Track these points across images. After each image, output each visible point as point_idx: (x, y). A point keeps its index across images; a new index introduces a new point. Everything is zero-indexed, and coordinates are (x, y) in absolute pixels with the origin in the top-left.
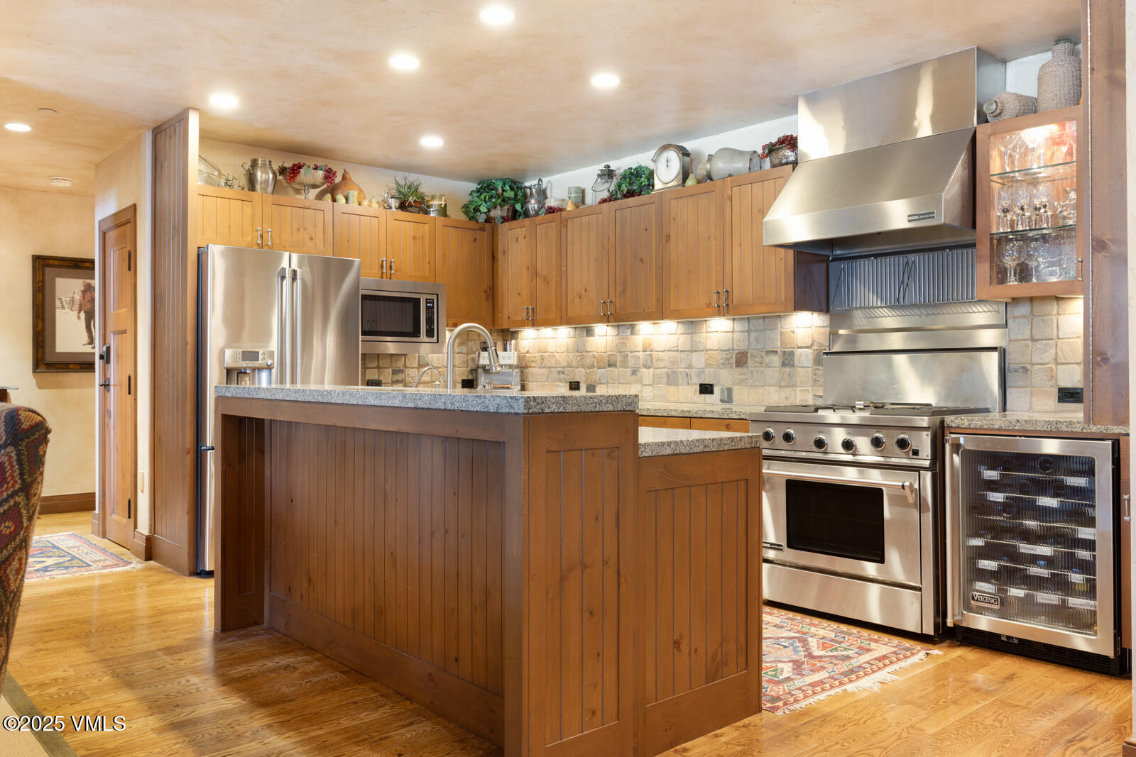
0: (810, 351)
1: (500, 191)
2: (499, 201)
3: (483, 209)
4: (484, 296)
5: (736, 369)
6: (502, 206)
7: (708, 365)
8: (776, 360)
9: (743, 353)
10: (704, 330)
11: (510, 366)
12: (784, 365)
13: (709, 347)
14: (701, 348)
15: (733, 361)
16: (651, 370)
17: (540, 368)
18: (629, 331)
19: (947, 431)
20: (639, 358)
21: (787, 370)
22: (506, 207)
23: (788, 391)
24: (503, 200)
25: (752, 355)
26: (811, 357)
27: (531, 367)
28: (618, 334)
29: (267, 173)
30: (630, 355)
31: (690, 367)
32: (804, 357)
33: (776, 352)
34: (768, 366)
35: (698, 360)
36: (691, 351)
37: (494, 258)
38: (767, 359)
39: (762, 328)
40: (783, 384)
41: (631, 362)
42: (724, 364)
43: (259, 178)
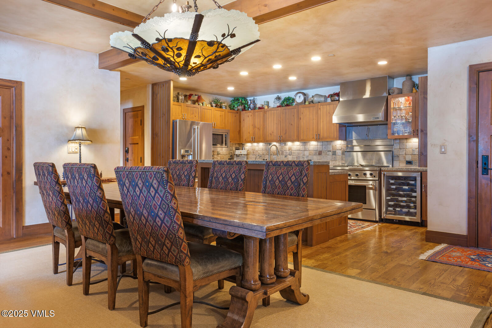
0: (340, 151)
1: (241, 101)
3: (236, 106)
4: (238, 133)
5: (318, 156)
6: (241, 106)
7: (310, 155)
8: (331, 153)
9: (321, 151)
10: (309, 144)
11: (244, 155)
12: (333, 155)
13: (310, 149)
14: (308, 150)
15: (318, 153)
16: (291, 156)
17: (252, 155)
18: (284, 144)
19: (382, 171)
21: (334, 156)
22: (243, 106)
23: (334, 162)
24: (242, 104)
25: (323, 152)
26: (341, 153)
27: (249, 155)
28: (280, 145)
29: (182, 96)
30: (284, 151)
31: (304, 155)
33: (330, 151)
34: (328, 155)
35: (307, 153)
36: (304, 151)
38: (328, 153)
39: (326, 144)
40: (333, 160)
41: (284, 154)
42: (315, 154)
43: (180, 98)
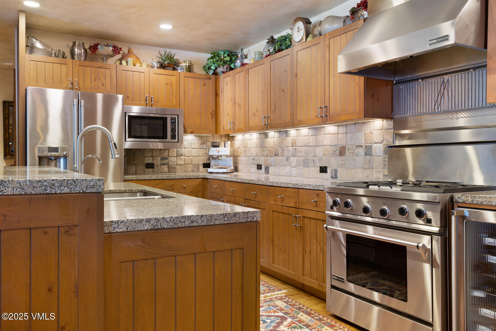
0: (381, 145)
1: (222, 57)
2: (222, 63)
3: (213, 68)
4: (210, 116)
5: (339, 157)
6: (223, 66)
7: (325, 155)
8: (362, 151)
9: (343, 147)
10: (322, 133)
11: (227, 156)
12: (366, 154)
13: (325, 143)
14: (321, 144)
15: (338, 152)
16: (296, 158)
17: (244, 156)
18: (285, 134)
19: (455, 205)
20: (290, 151)
21: (368, 157)
22: (225, 66)
23: (368, 171)
24: (224, 62)
25: (348, 149)
26: (382, 149)
27: (240, 156)
28: (280, 137)
29: (81, 50)
30: (286, 149)
31: (315, 156)
32: (379, 149)
33: (361, 146)
34: (357, 155)
35: (319, 151)
36: (316, 146)
37: (217, 95)
38: (356, 151)
39: (354, 130)
40: (365, 167)
41: (286, 153)
42: (333, 154)
